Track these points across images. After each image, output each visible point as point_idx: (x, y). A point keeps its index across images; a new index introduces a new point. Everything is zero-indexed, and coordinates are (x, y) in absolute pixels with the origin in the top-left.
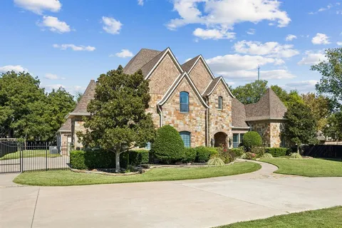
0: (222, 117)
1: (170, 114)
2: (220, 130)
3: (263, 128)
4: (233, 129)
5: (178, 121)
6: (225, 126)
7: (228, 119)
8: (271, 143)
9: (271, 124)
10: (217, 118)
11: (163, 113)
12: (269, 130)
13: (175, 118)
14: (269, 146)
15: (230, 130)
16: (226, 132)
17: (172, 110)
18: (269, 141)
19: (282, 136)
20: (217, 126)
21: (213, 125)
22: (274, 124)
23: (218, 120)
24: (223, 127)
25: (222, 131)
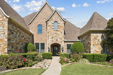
0: (57, 34)
2: (55, 42)
3: (86, 39)
4: (65, 42)
6: (59, 40)
7: (61, 35)
8: (91, 50)
9: (92, 35)
10: (53, 35)
12: (90, 40)
14: (90, 52)
15: (63, 42)
16: (60, 43)
18: (90, 49)
19: (103, 44)
20: (53, 39)
21: (50, 39)
22: (95, 34)
23: (54, 36)
24: (57, 40)
25: (57, 42)
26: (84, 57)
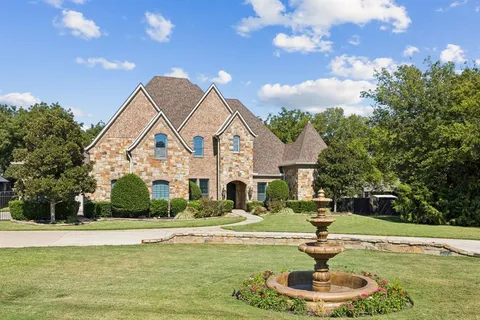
0: (239, 161)
1: (142, 160)
2: (235, 178)
3: (293, 176)
4: (254, 177)
5: (153, 169)
6: (243, 174)
7: (248, 164)
8: (299, 195)
9: (300, 170)
10: (231, 163)
11: (133, 159)
12: (297, 178)
13: (149, 165)
14: (297, 198)
15: (251, 178)
16: (245, 181)
17: (145, 156)
19: (315, 185)
20: (232, 173)
22: (304, 170)
23: (233, 166)
24: (240, 175)
25: (239, 179)
26: (288, 205)
